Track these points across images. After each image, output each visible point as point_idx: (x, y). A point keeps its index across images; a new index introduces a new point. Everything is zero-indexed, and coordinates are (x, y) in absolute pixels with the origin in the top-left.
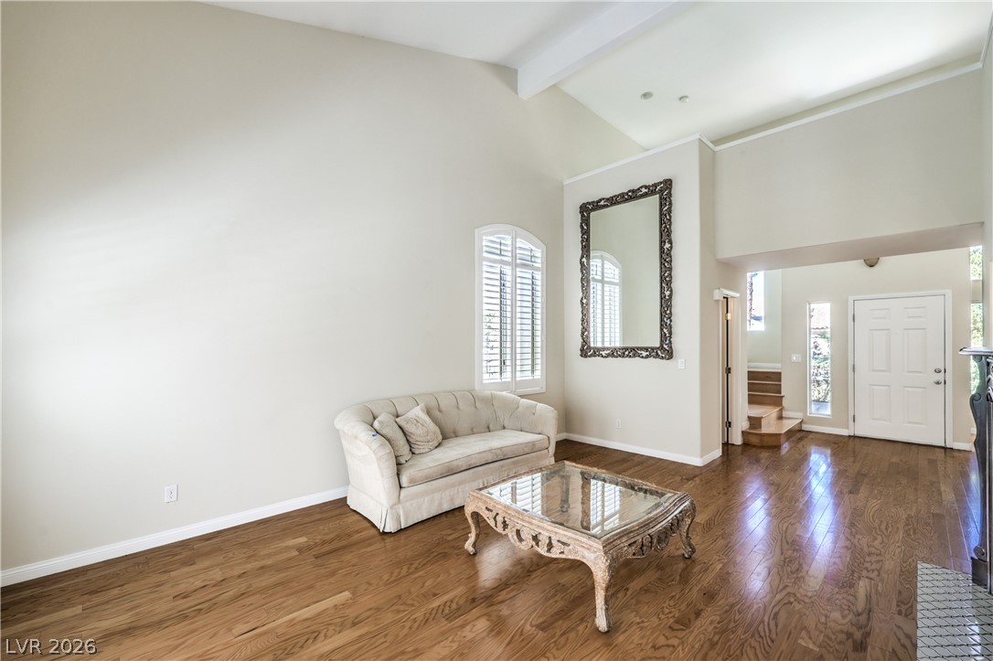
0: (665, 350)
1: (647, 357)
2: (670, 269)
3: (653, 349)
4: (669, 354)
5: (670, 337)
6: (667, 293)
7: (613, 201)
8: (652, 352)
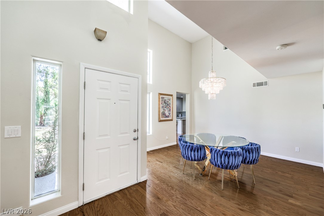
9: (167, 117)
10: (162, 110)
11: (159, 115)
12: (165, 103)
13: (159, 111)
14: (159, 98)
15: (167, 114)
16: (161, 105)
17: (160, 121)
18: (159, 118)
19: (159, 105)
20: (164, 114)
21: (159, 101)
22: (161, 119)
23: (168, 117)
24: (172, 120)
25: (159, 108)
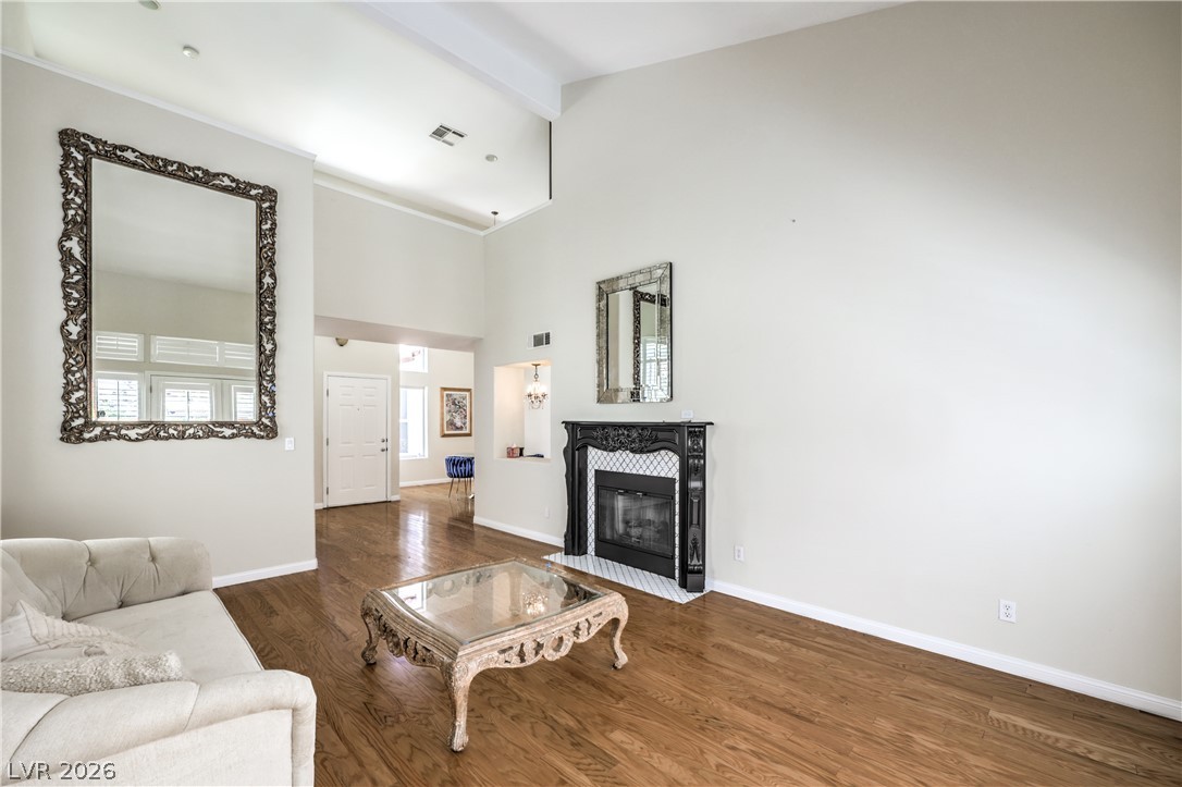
0: (266, 428)
1: (233, 436)
2: (273, 313)
3: (243, 425)
4: (271, 432)
5: (273, 407)
6: (269, 347)
7: (158, 166)
8: (242, 430)
9: (457, 428)
10: (447, 418)
11: (442, 425)
12: (454, 403)
13: (442, 419)
14: (442, 397)
15: (459, 424)
16: (446, 409)
17: (444, 436)
18: (443, 430)
19: (442, 407)
20: (451, 424)
21: (442, 401)
22: (446, 432)
23: (461, 428)
24: (469, 435)
25: (442, 414)
